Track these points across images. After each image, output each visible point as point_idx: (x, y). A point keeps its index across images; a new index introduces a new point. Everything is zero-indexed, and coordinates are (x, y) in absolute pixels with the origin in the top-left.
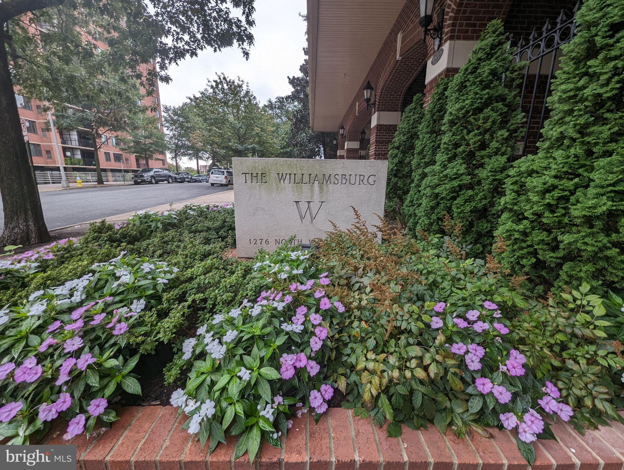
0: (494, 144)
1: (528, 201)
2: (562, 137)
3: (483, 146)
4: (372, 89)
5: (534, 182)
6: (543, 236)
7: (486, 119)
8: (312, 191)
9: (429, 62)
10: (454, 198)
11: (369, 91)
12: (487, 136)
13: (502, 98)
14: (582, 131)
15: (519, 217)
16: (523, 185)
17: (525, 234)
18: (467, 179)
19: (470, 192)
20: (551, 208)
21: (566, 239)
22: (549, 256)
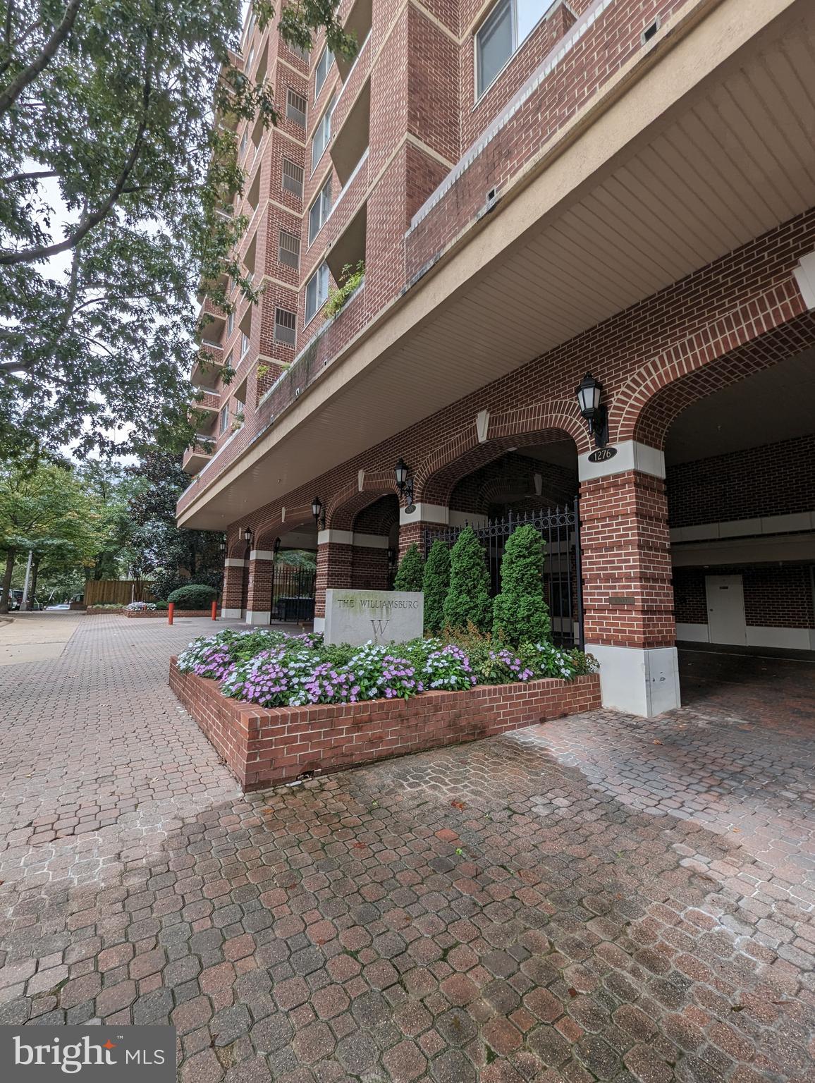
0: (480, 587)
1: (504, 613)
2: (509, 589)
3: (475, 587)
4: (321, 505)
5: (504, 606)
6: (511, 627)
7: (474, 574)
8: (382, 612)
9: (402, 510)
10: (466, 615)
11: (319, 507)
12: (476, 582)
13: (478, 564)
14: (515, 587)
15: (502, 620)
16: (501, 607)
17: (505, 627)
18: (472, 604)
19: (474, 611)
20: (512, 615)
21: (519, 626)
22: (514, 635)
